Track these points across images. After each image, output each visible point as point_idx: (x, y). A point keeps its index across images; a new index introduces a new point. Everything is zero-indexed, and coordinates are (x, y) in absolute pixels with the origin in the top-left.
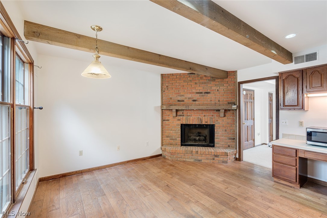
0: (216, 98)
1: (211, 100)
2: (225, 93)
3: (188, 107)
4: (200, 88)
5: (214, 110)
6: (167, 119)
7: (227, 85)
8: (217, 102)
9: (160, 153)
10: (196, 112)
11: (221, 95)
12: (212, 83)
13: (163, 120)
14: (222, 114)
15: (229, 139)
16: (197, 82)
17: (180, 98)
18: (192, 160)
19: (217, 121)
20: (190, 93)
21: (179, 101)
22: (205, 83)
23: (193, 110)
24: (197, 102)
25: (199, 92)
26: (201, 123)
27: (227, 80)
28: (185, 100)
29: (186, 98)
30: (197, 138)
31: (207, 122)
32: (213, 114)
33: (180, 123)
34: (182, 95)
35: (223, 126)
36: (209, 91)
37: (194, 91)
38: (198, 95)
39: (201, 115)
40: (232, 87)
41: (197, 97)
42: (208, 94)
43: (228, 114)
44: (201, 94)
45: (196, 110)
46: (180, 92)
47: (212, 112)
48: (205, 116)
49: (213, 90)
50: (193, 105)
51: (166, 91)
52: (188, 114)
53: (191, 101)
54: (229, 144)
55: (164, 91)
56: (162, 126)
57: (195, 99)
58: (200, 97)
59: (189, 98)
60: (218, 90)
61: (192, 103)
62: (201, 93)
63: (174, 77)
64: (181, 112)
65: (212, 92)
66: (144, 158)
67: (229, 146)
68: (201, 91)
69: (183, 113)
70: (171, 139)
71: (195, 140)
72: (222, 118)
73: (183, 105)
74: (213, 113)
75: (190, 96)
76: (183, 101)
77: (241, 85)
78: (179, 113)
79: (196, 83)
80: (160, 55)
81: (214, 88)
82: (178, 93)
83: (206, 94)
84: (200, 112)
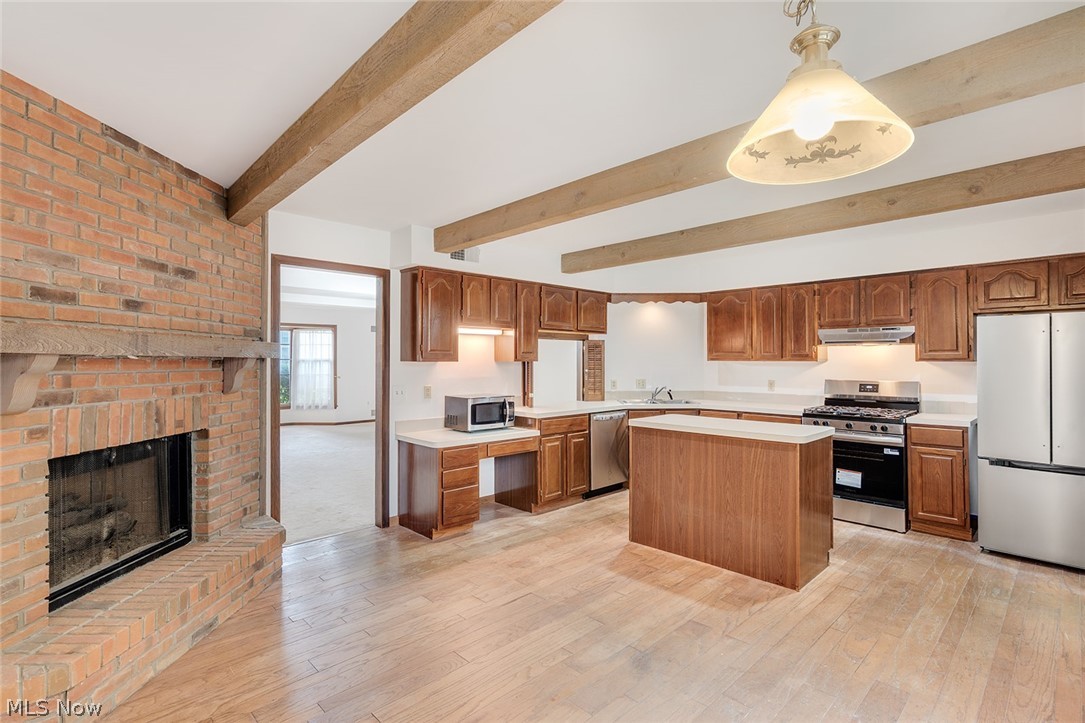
0: (213, 302)
1: (198, 314)
2: (237, 287)
4: (158, 241)
5: (206, 360)
7: (244, 256)
8: (216, 324)
10: (136, 372)
11: (228, 296)
15: (247, 481)
16: (147, 200)
17: (47, 276)
18: (181, 651)
19: (216, 410)
20: (113, 256)
21: (40, 293)
22: (179, 221)
24: (143, 317)
25: (153, 258)
26: (160, 432)
28: (83, 295)
29: (87, 282)
31: (180, 423)
32: (202, 381)
33: (39, 451)
34: (67, 259)
35: (231, 432)
36: (191, 267)
37: (131, 247)
38: (152, 274)
39: (160, 386)
41: (143, 283)
44: (163, 275)
45: (144, 360)
46: (49, 229)
47: (197, 370)
48: (174, 391)
49: (205, 267)
50: (125, 329)
52: (100, 387)
53: (115, 300)
54: (245, 501)
57: (134, 297)
58: (156, 290)
59: (105, 287)
60: (218, 271)
61: (122, 317)
62: (162, 267)
64: (57, 374)
65: (202, 274)
68: (162, 259)
69: (67, 382)
72: (229, 397)
73: (71, 322)
74: (204, 375)
75: (111, 270)
76: (69, 298)
77: (282, 267)
79: (141, 207)
81: (208, 256)
82: (38, 237)
83: (180, 279)
84: (154, 369)
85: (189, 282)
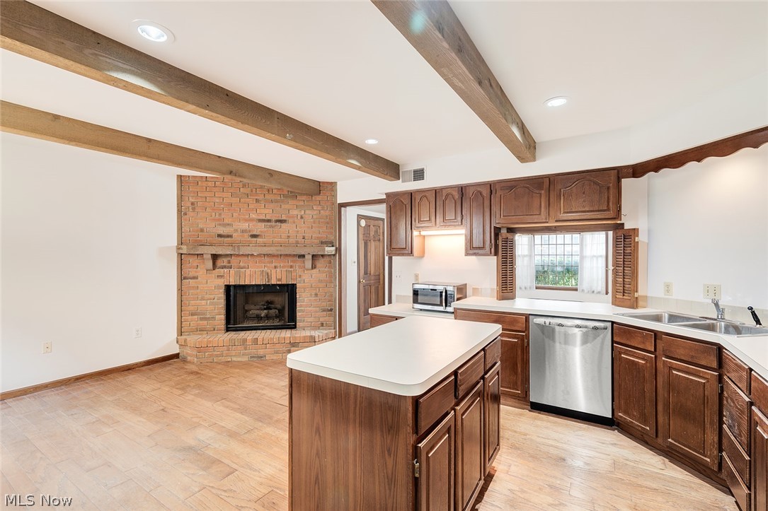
0: (298, 231)
1: (289, 237)
2: (314, 222)
3: (239, 249)
4: (266, 211)
5: (294, 255)
6: (191, 275)
7: (320, 208)
8: (300, 240)
9: (176, 350)
10: (258, 259)
11: (308, 227)
12: (291, 202)
13: (182, 278)
14: (308, 263)
15: (324, 311)
16: (261, 197)
17: (222, 230)
18: (245, 359)
19: (300, 276)
20: (246, 220)
21: (219, 236)
22: (277, 201)
23: (252, 255)
24: (259, 240)
25: (264, 218)
26: (268, 282)
27: (319, 198)
28: (235, 235)
29: (236, 231)
30: (263, 313)
31: (280, 280)
32: (292, 264)
33: (222, 283)
34: (228, 225)
35: (311, 287)
36: (284, 218)
37: (253, 216)
38: (263, 224)
39: (268, 265)
40: (327, 213)
41: (259, 228)
42: (282, 224)
43: (321, 263)
44: (269, 224)
45: (259, 255)
46: (223, 217)
47: (290, 259)
48: (275, 267)
49: (293, 217)
50: (251, 245)
51: (191, 214)
52: (242, 264)
53: (246, 237)
54: (322, 319)
55: (185, 214)
56: (180, 290)
57: (255, 233)
58: (266, 229)
59: (243, 231)
60: (302, 217)
61: (248, 241)
62: (269, 221)
63: (210, 184)
64: (225, 260)
65: (291, 220)
66: (127, 366)
67: (322, 325)
68: (268, 218)
69: (229, 262)
70: (202, 319)
71: (259, 318)
72: (309, 272)
73: (231, 245)
74: (293, 261)
75: (245, 226)
76: (230, 236)
77: (343, 209)
78: (220, 262)
79: (257, 201)
80: (149, 140)
81: (295, 212)
82: (219, 220)
83: (279, 224)
84: (267, 259)
85: (283, 225)
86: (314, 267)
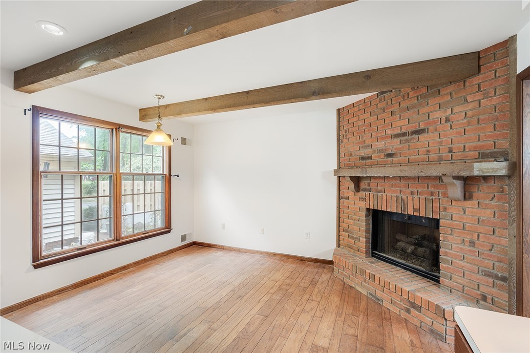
0: (442, 142)
1: (428, 151)
2: (469, 124)
4: (401, 123)
6: (345, 196)
7: (479, 96)
8: (445, 154)
10: (393, 182)
11: (458, 133)
12: (432, 101)
13: (340, 198)
14: (457, 190)
15: (486, 276)
16: (396, 108)
17: (364, 152)
18: (365, 292)
19: (445, 209)
20: (383, 138)
21: (362, 158)
22: (414, 107)
23: (389, 177)
24: (395, 159)
25: (399, 132)
26: (405, 211)
27: (475, 80)
28: (373, 156)
29: (374, 151)
30: (410, 249)
31: (418, 210)
32: (433, 190)
33: (363, 205)
34: (369, 146)
35: (464, 228)
36: (422, 127)
37: (389, 132)
38: (399, 139)
39: (404, 190)
40: (495, 100)
41: (394, 145)
42: (420, 136)
43: (482, 192)
44: (404, 138)
45: (395, 178)
46: (364, 138)
47: (431, 183)
48: (412, 193)
49: (434, 122)
50: (387, 166)
51: (345, 141)
52: (379, 188)
53: (383, 158)
54: (484, 289)
55: (342, 142)
56: (339, 208)
57: (390, 152)
58: (401, 146)
59: (379, 151)
60: (447, 120)
61: (385, 161)
62: (404, 134)
63: (356, 109)
64: (366, 182)
65: (431, 128)
66: (300, 257)
67: (484, 298)
68: (404, 130)
69: (369, 185)
70: (352, 238)
72: (460, 203)
73: (371, 166)
74: (435, 187)
75: (381, 145)
76: (369, 158)
78: (363, 185)
79: (393, 113)
81: (436, 115)
82: (362, 142)
83: (416, 136)
84: (403, 183)
85: (422, 137)
86: (467, 196)
